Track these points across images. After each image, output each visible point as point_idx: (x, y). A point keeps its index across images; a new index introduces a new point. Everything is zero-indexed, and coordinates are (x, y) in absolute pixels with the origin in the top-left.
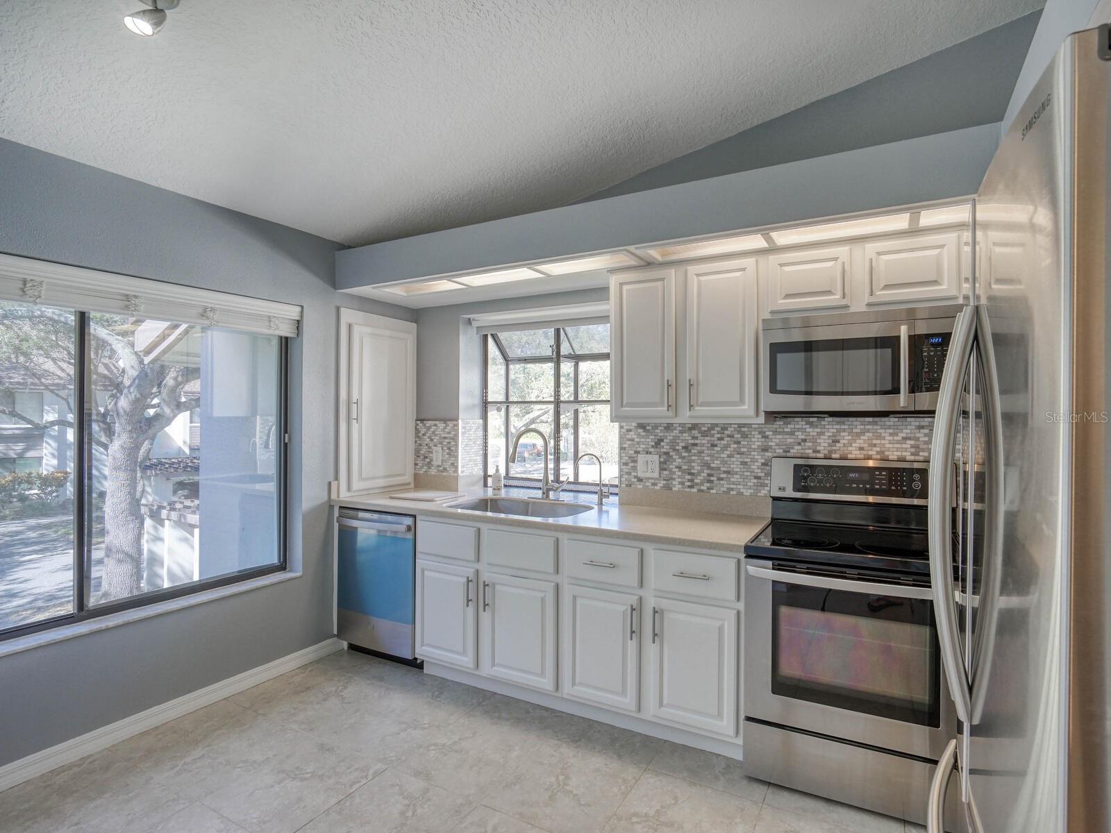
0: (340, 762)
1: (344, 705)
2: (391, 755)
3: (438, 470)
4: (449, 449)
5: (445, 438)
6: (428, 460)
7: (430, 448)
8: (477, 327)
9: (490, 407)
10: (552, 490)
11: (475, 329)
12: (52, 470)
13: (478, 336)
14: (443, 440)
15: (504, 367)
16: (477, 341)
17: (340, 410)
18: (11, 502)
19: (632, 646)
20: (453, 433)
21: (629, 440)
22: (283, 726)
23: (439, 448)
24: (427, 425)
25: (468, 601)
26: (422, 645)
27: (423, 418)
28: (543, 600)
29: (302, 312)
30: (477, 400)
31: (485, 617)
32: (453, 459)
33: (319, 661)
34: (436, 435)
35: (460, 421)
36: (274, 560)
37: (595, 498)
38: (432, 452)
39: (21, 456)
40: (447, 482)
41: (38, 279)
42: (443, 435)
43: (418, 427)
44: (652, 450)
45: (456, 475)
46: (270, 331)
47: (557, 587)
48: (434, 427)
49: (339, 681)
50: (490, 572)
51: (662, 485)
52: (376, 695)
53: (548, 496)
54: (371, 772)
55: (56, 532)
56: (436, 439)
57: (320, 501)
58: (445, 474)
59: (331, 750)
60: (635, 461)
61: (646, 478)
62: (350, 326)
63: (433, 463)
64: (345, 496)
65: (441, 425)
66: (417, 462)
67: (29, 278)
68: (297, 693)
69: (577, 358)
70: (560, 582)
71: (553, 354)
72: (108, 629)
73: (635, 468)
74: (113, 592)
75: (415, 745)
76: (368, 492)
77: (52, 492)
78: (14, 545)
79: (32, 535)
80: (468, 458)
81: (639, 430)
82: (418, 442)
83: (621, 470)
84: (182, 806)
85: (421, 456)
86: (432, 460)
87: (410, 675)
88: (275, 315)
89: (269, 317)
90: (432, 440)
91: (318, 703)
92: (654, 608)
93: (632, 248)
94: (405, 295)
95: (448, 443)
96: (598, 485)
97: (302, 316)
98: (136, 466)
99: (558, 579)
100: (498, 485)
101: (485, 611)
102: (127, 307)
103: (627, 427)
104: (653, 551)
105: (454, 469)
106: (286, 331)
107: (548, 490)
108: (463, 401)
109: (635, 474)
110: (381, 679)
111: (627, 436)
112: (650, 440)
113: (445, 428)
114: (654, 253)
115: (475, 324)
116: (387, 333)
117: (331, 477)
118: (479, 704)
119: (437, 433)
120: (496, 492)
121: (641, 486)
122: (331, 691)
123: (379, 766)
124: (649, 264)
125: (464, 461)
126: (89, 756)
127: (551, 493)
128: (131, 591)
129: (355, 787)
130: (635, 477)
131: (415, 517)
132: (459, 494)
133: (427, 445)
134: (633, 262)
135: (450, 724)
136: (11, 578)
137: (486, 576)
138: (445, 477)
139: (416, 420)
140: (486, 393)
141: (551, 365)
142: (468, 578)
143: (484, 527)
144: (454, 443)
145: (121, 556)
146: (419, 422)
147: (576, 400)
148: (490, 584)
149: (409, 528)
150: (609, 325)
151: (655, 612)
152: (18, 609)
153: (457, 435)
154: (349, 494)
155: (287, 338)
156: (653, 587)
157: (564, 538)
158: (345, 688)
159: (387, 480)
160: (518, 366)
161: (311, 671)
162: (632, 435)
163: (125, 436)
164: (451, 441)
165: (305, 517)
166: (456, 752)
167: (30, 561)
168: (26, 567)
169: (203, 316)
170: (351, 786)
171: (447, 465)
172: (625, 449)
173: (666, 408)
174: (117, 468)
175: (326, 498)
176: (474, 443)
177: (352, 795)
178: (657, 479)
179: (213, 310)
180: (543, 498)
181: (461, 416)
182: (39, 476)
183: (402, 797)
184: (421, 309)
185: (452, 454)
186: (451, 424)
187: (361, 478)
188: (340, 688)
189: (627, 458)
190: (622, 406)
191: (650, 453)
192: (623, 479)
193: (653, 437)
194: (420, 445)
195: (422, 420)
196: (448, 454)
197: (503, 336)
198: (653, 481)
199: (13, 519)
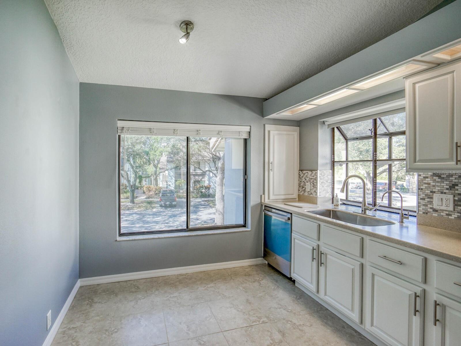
0: (252, 310)
1: (260, 287)
2: (271, 317)
3: (308, 193)
4: (313, 184)
5: (312, 179)
6: (304, 189)
7: (305, 183)
8: (328, 125)
9: (335, 164)
10: (367, 209)
11: (327, 126)
12: (207, 184)
13: (329, 129)
14: (311, 180)
15: (345, 143)
16: (328, 132)
17: (265, 166)
18: (199, 193)
19: (416, 320)
20: (315, 176)
21: (425, 184)
22: (238, 286)
23: (309, 184)
24: (304, 173)
25: (313, 259)
26: (294, 273)
27: (302, 169)
28: (353, 270)
29: (251, 128)
30: (329, 161)
31: (322, 269)
32: (315, 189)
33: (256, 265)
34: (308, 177)
35: (318, 171)
36: (242, 222)
37: (398, 217)
38: (305, 185)
39: (201, 180)
40: (312, 200)
41: (177, 129)
42: (311, 178)
43: (300, 174)
44: (447, 191)
45: (316, 196)
46: (239, 137)
47: (362, 265)
48: (307, 174)
49: (261, 276)
50: (324, 247)
51: (456, 216)
52: (273, 287)
53: (365, 213)
54: (262, 320)
55: (208, 203)
56: (307, 179)
57: (258, 203)
58: (311, 195)
59: (250, 303)
60: (432, 198)
61: (441, 210)
62: (269, 132)
63: (306, 190)
64: (267, 201)
65: (310, 173)
66: (300, 189)
67: (175, 128)
68: (246, 275)
69: (390, 135)
70: (364, 263)
71: (372, 134)
72: (192, 236)
73: (431, 203)
74: (217, 223)
75: (282, 317)
76: (276, 201)
77: (207, 191)
78: (199, 205)
79: (203, 203)
80: (323, 189)
81: (434, 178)
82: (300, 180)
83: (419, 203)
84: (202, 301)
85: (301, 186)
86: (305, 189)
87: (289, 285)
88: (241, 131)
89: (239, 132)
90: (306, 179)
91: (251, 282)
92: (436, 302)
93: (418, 57)
94: (291, 115)
95: (313, 181)
96: (400, 209)
97: (250, 130)
98: (223, 184)
99: (363, 261)
100: (337, 204)
101: (321, 266)
102: (197, 134)
103: (424, 176)
104: (435, 262)
105: (315, 194)
106: (245, 136)
107: (365, 209)
108: (320, 161)
109: (431, 206)
110: (277, 281)
111: (424, 181)
112: (445, 185)
113: (311, 174)
114: (441, 55)
115: (326, 123)
116: (285, 133)
117: (262, 193)
118: (318, 312)
119: (308, 176)
120: (336, 207)
121: (437, 215)
122: (257, 279)
123: (265, 319)
124: (439, 64)
125: (320, 190)
126: (188, 273)
127: (367, 211)
128: (222, 224)
129: (255, 323)
130: (431, 208)
131: (291, 214)
132: (318, 206)
133: (303, 182)
134: (424, 67)
135: (300, 315)
136: (198, 214)
137: (323, 249)
138: (311, 197)
139: (299, 170)
140: (334, 157)
141: (371, 140)
142: (313, 247)
143: (322, 224)
144: (315, 181)
145: (220, 213)
146: (300, 171)
147: (390, 159)
148: (324, 253)
149: (289, 219)
150: (405, 113)
151: (436, 304)
152: (198, 223)
153: (317, 178)
154: (269, 201)
155: (246, 139)
156: (435, 287)
157: (367, 239)
158: (262, 280)
159: (285, 196)
160: (352, 142)
161: (252, 268)
162: (428, 180)
163: (220, 175)
164: (314, 180)
165: (251, 208)
166: (300, 330)
167: (202, 210)
168: (201, 212)
169: (218, 134)
170: (253, 323)
171: (312, 191)
172: (422, 189)
173: (454, 163)
174: (218, 185)
175: (260, 201)
176: (327, 181)
177: (252, 326)
178: (452, 212)
179: (221, 131)
180: (362, 214)
181: (319, 168)
182: (205, 186)
183: (270, 338)
184: (301, 120)
185: (315, 186)
186: (314, 172)
187: (274, 194)
188: (260, 279)
189: (424, 195)
190: (415, 162)
191: (445, 193)
192: (421, 209)
193: (448, 183)
194: (301, 181)
195: (302, 170)
196: (313, 186)
197: (342, 127)
198: (447, 213)
199: (199, 198)
